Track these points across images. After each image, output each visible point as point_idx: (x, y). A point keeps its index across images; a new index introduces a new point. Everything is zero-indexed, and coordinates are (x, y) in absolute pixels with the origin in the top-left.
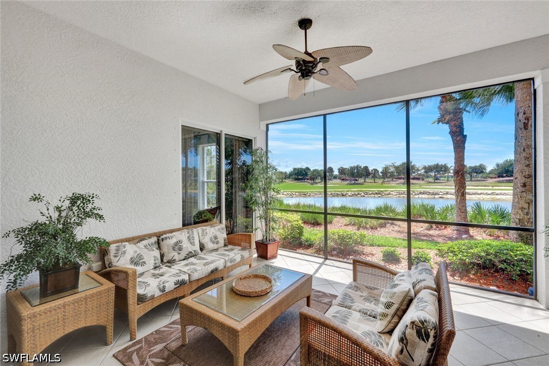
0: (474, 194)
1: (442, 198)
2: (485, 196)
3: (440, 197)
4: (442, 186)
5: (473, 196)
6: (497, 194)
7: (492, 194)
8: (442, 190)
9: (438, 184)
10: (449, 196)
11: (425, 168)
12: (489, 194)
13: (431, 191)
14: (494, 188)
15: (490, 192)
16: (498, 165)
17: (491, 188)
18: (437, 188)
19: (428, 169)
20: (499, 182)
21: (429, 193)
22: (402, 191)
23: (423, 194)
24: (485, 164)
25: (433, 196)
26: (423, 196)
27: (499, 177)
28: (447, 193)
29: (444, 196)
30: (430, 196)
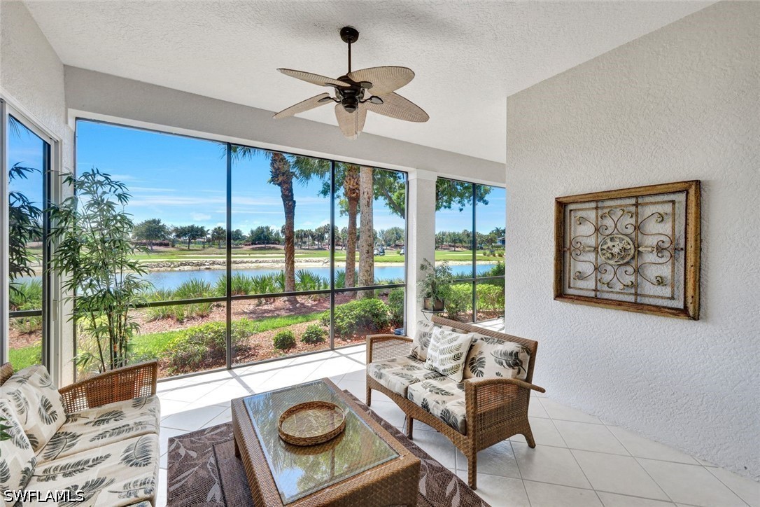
0: (241, 263)
1: (209, 269)
2: (250, 265)
3: (207, 269)
4: (200, 254)
5: (240, 265)
6: (260, 262)
7: (256, 262)
8: (208, 260)
9: (195, 252)
10: (216, 266)
11: (176, 230)
12: (254, 262)
13: (195, 261)
14: (251, 255)
15: (254, 260)
16: (252, 232)
17: (248, 255)
18: (200, 258)
19: (181, 232)
20: (253, 249)
21: (192, 264)
22: (154, 262)
23: (185, 265)
24: (241, 229)
25: (198, 267)
26: (186, 268)
27: (252, 244)
28: (214, 263)
29: (211, 267)
30: (195, 268)
